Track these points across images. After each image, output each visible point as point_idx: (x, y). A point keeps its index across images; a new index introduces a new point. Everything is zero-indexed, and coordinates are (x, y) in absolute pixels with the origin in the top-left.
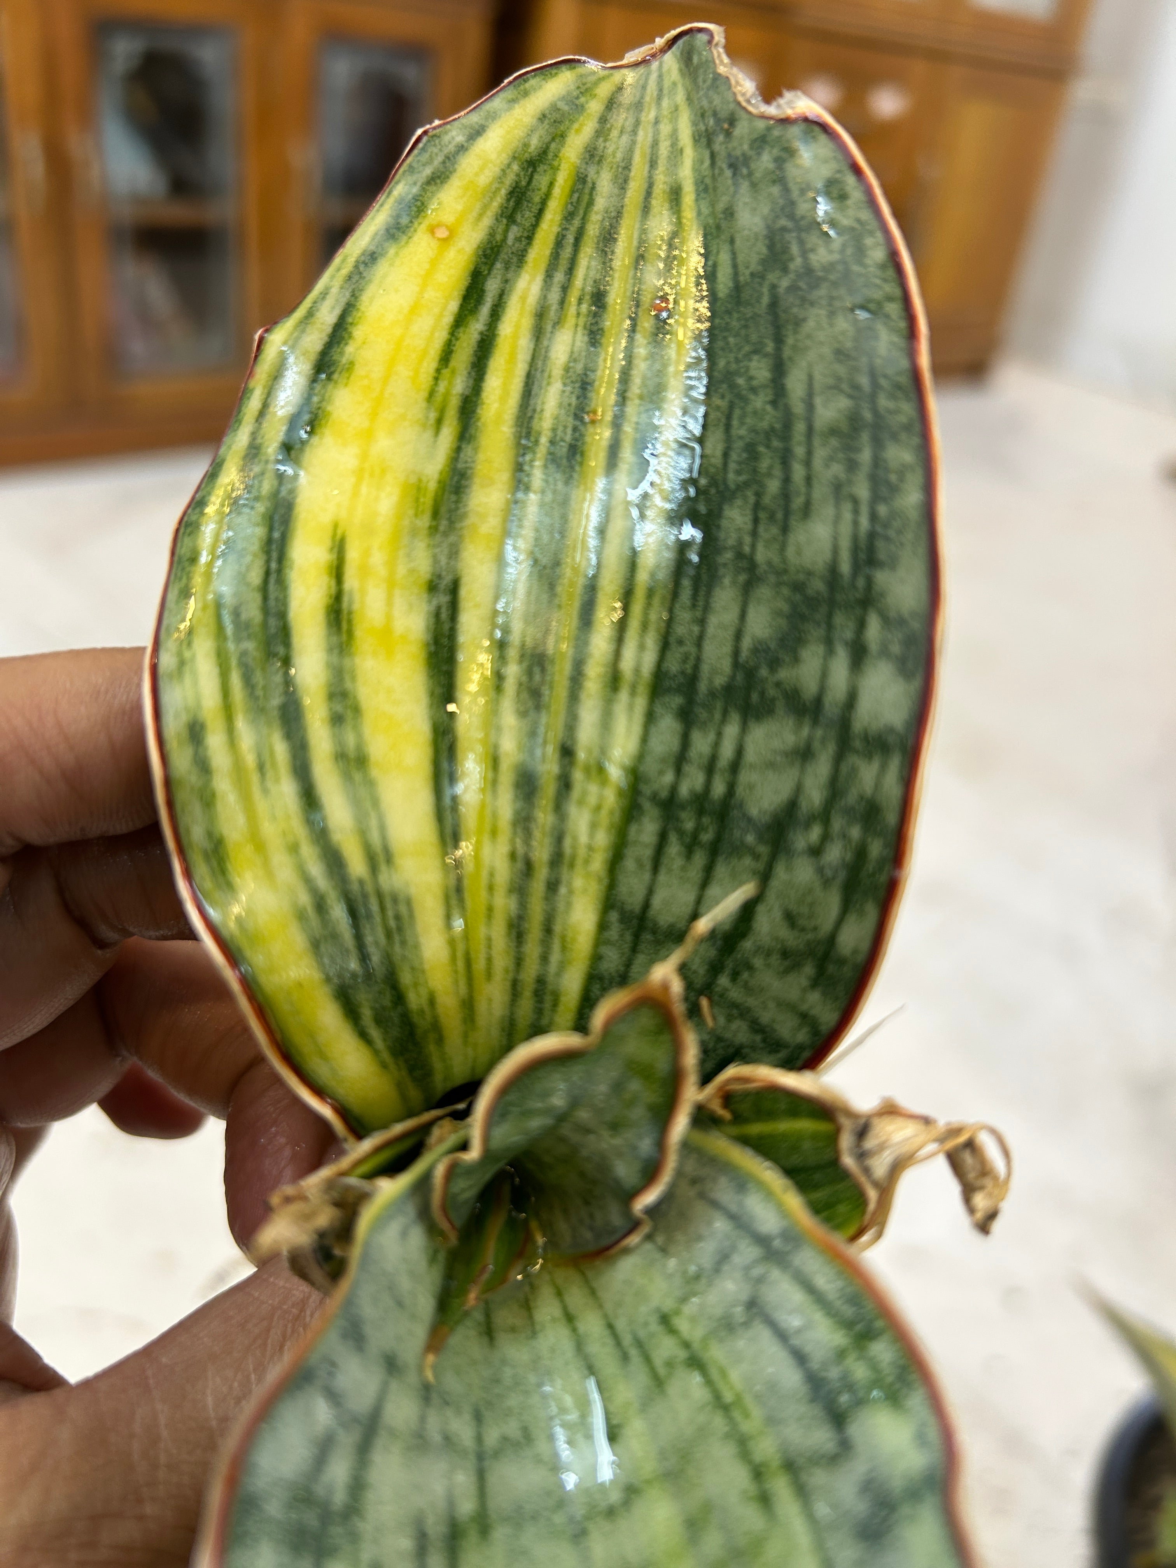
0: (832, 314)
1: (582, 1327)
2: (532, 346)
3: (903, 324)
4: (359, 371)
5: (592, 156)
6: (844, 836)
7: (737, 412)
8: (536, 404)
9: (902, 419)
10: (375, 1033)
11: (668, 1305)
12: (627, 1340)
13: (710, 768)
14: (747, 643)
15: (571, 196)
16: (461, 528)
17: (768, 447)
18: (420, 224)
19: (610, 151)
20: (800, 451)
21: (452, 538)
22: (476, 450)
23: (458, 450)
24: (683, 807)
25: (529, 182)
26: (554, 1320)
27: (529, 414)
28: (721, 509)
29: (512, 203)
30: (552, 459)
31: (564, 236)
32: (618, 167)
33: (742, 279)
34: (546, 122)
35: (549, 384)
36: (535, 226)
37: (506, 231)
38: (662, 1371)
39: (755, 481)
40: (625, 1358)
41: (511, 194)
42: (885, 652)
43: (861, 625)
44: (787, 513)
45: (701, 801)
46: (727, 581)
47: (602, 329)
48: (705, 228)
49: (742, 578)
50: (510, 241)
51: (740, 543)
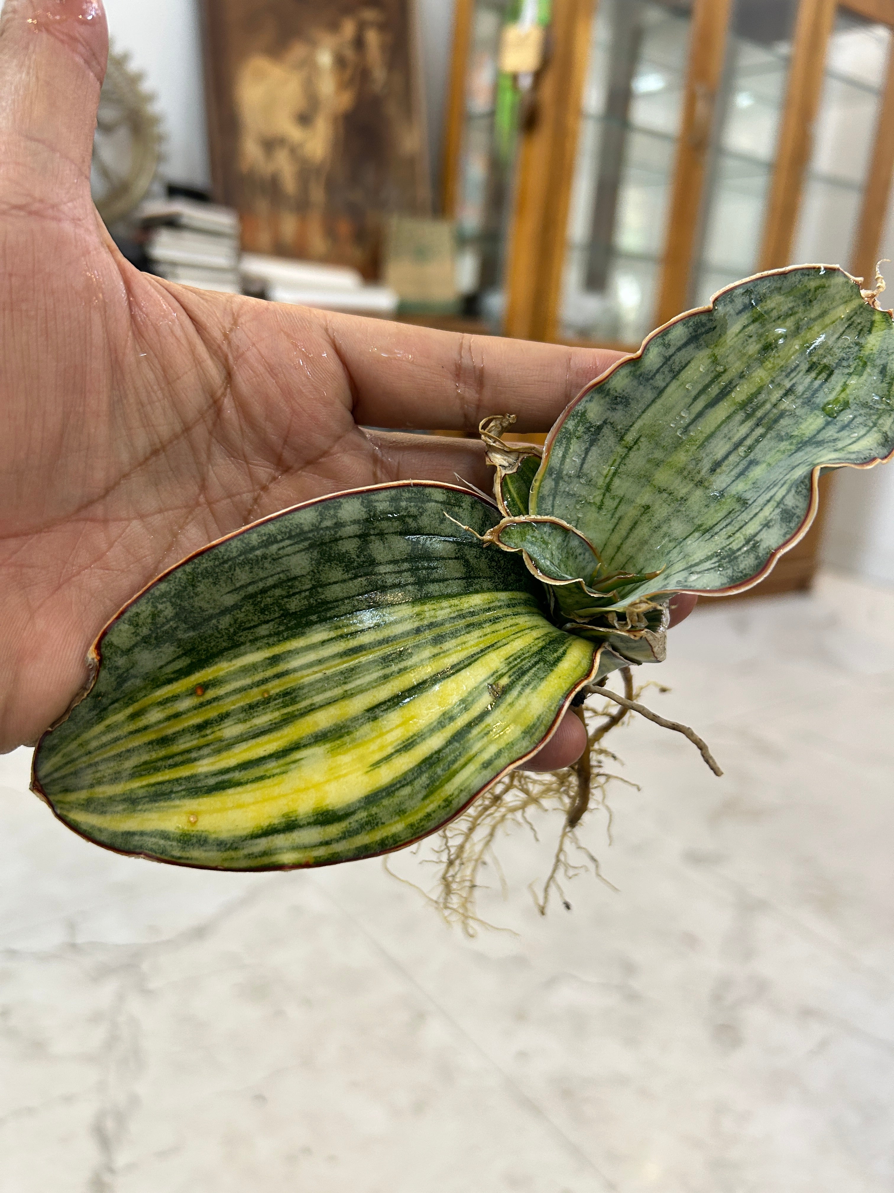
0: (197, 595)
1: (619, 542)
2: (237, 745)
3: (196, 561)
4: (285, 810)
5: (116, 779)
6: (406, 509)
7: (248, 625)
8: (268, 726)
9: (239, 543)
10: (561, 651)
11: (594, 509)
12: (614, 521)
13: (400, 572)
14: (346, 576)
15: (145, 775)
16: (342, 722)
17: (261, 602)
18: (193, 831)
19: (110, 771)
20: (261, 585)
21: (349, 723)
22: (302, 738)
23: (305, 746)
24: (419, 578)
25: (145, 797)
26: (623, 554)
27: (274, 725)
28: (293, 613)
29: (162, 798)
30: (294, 701)
31: (169, 766)
32: (120, 761)
33: (181, 653)
34: (105, 809)
35: (256, 725)
36: (169, 781)
37: (177, 792)
38: (617, 500)
39: (276, 603)
40: (620, 518)
41: (155, 801)
42: (335, 516)
43: (327, 528)
44: (289, 580)
45: (413, 571)
46: (323, 597)
47: (218, 715)
48: (154, 688)
49: (320, 590)
50: (184, 787)
51: (305, 597)
